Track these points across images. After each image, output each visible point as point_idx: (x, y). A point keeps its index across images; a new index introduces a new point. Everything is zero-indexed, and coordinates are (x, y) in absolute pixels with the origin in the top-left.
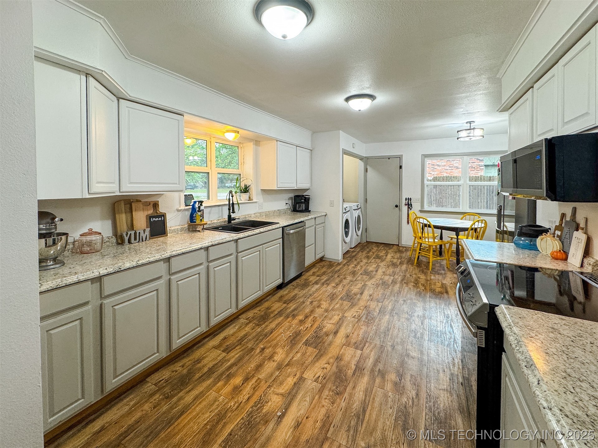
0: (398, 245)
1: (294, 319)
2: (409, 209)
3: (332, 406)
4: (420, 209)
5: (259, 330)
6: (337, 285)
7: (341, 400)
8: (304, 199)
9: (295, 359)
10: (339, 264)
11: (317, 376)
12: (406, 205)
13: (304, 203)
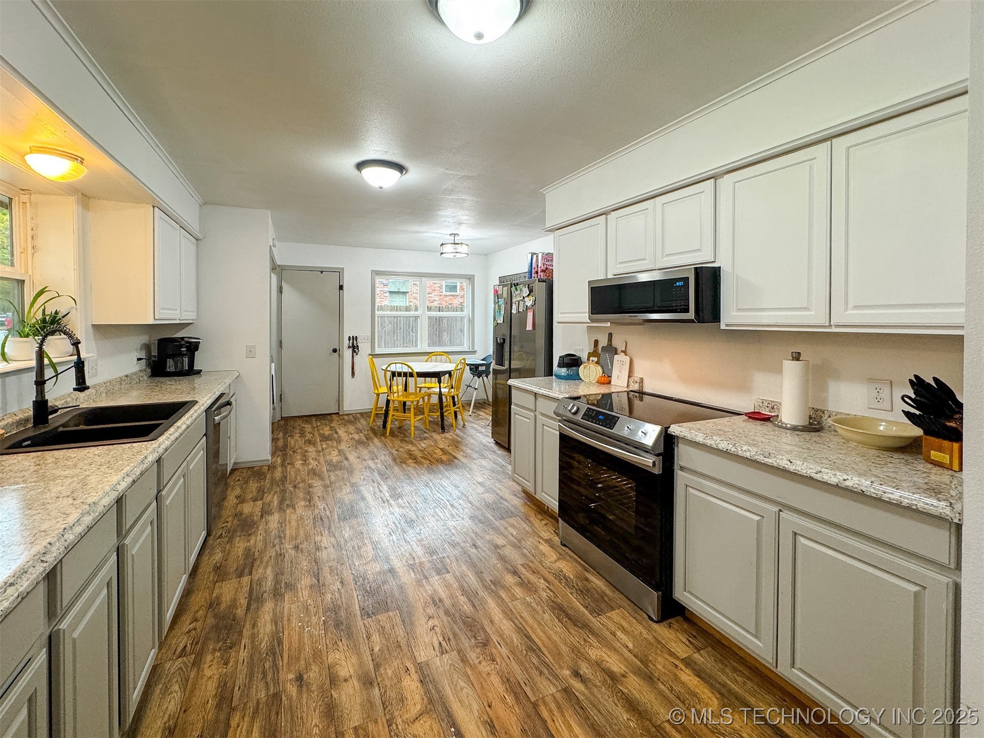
1: (297, 592)
3: (497, 664)
4: (370, 352)
5: (243, 654)
6: (310, 500)
7: (496, 648)
8: (187, 347)
9: (376, 649)
10: (271, 467)
11: (436, 645)
12: (349, 347)
13: (185, 355)
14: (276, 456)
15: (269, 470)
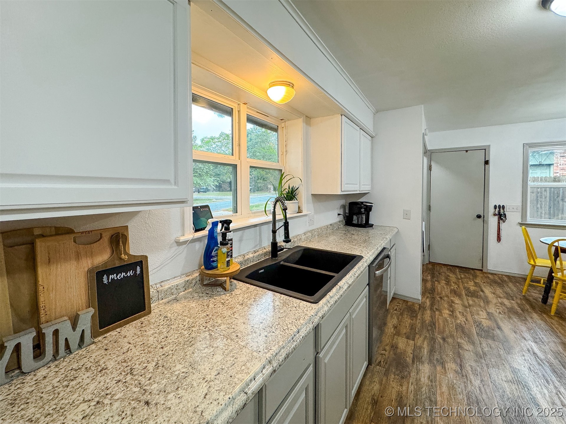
0: (482, 270)
2: (501, 221)
4: (520, 221)
8: (364, 208)
10: (422, 307)
12: (495, 215)
13: (364, 213)
14: (426, 297)
15: (419, 309)
